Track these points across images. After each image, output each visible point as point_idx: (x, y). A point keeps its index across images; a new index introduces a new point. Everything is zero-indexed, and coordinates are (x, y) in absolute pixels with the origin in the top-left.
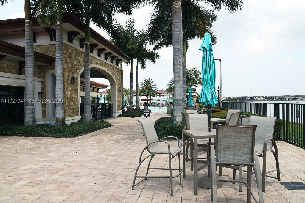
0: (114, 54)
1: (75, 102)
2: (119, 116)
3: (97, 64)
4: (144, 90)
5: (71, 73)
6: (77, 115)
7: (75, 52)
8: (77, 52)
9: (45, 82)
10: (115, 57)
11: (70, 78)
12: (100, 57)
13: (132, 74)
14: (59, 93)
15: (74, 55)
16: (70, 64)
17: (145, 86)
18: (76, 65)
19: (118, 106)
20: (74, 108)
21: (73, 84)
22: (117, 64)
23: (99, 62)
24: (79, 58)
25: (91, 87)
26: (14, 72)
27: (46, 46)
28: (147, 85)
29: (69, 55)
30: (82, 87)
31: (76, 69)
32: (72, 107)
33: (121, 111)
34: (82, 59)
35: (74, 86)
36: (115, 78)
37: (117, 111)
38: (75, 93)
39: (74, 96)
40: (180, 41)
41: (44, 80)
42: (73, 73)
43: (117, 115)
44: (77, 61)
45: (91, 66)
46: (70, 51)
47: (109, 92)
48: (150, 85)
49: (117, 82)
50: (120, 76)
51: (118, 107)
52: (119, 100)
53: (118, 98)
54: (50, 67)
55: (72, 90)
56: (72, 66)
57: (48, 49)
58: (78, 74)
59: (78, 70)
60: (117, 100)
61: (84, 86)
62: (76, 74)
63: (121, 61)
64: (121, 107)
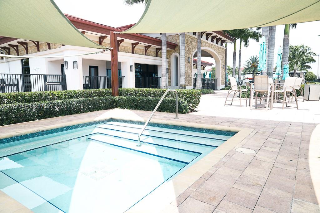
0: (219, 36)
1: (190, 75)
2: (222, 89)
3: (206, 46)
4: (249, 68)
5: (187, 55)
6: (191, 85)
7: (190, 38)
8: (191, 39)
9: (170, 61)
10: (220, 39)
11: (187, 58)
12: (208, 40)
13: (235, 53)
14: (182, 68)
15: (189, 41)
16: (187, 48)
17: (251, 64)
18: (190, 48)
19: (222, 80)
20: (189, 80)
21: (189, 62)
22: (222, 45)
23: (207, 44)
24: (193, 43)
25: (202, 66)
26: (153, 55)
27: (171, 36)
28: (253, 63)
29: (186, 41)
30: (195, 65)
31: (191, 52)
32: (188, 79)
33: (224, 85)
34: (195, 43)
35: (189, 64)
36: (220, 57)
37: (221, 85)
38: (190, 69)
39: (189, 71)
40: (267, 30)
41: (170, 60)
42: (189, 55)
43: (221, 89)
44: (191, 45)
45: (202, 48)
46: (187, 39)
47: (213, 70)
48: (256, 63)
49: (221, 61)
50: (225, 55)
51: (222, 82)
52: (223, 76)
53: (222, 74)
54: (174, 50)
55: (188, 66)
56: (188, 49)
57: (173, 38)
58: (192, 55)
59: (192, 52)
60: (221, 76)
61: (196, 65)
62: (190, 55)
63: (225, 42)
64: (224, 82)
